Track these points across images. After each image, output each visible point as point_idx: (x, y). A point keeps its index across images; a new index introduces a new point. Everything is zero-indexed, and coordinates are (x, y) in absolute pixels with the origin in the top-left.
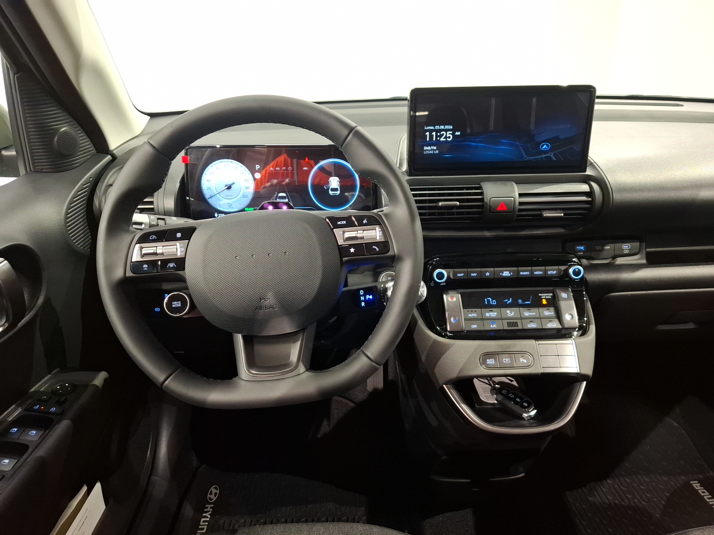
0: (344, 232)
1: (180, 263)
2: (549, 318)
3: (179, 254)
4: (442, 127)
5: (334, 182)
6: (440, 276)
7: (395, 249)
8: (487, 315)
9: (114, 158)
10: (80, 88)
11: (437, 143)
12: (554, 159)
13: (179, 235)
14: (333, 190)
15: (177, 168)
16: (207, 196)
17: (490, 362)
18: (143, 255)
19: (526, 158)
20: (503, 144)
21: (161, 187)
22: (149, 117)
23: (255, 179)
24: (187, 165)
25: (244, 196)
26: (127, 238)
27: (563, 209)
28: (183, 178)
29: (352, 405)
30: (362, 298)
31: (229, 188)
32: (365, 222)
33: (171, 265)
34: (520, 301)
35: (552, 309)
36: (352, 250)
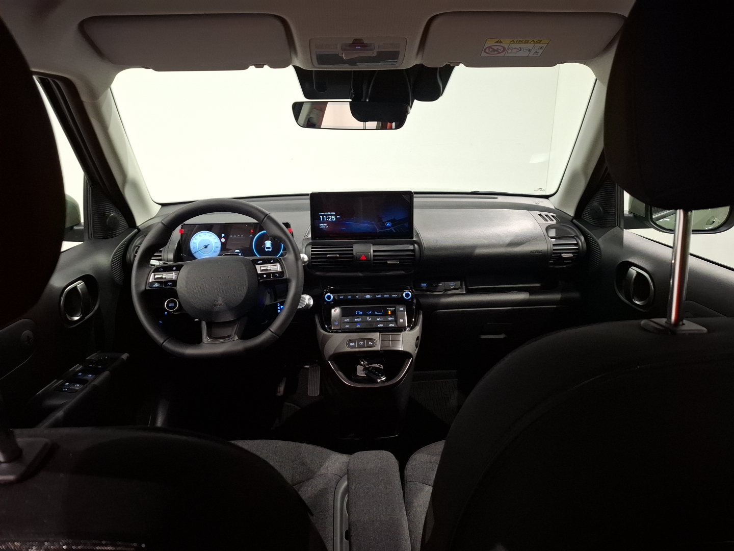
0: (261, 267)
1: (174, 282)
2: (391, 322)
3: (174, 278)
4: (329, 213)
5: (268, 244)
6: (329, 297)
7: (287, 276)
8: (356, 320)
9: (139, 230)
10: (124, 193)
11: (327, 222)
12: (394, 231)
13: (174, 268)
14: (268, 248)
15: (176, 235)
16: (193, 252)
17: (353, 344)
18: (155, 279)
19: (378, 230)
20: (364, 223)
21: (166, 245)
22: (160, 206)
23: (221, 242)
24: (182, 235)
25: (215, 252)
26: (148, 270)
27: (400, 259)
28: (179, 242)
29: (299, 408)
30: (279, 308)
31: (206, 247)
32: (272, 261)
33: (170, 284)
34: (376, 313)
35: (393, 316)
36: (265, 276)
